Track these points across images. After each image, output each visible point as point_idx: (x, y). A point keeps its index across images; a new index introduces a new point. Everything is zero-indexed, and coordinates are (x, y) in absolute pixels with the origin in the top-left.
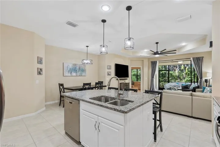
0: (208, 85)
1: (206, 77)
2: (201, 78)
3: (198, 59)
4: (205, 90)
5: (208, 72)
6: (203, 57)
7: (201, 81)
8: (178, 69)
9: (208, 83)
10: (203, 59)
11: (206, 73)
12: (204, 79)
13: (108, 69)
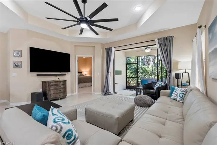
0: (180, 84)
1: (177, 69)
2: (170, 72)
3: (166, 41)
4: (174, 93)
5: (180, 61)
6: (172, 37)
7: (170, 77)
8: (151, 62)
9: (180, 80)
10: (172, 39)
11: (177, 63)
12: (174, 74)
13: (15, 56)
